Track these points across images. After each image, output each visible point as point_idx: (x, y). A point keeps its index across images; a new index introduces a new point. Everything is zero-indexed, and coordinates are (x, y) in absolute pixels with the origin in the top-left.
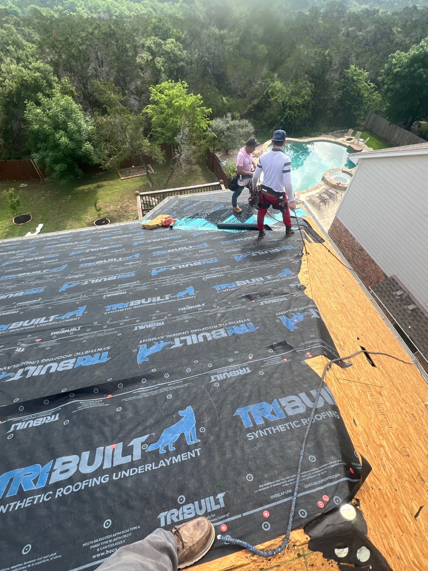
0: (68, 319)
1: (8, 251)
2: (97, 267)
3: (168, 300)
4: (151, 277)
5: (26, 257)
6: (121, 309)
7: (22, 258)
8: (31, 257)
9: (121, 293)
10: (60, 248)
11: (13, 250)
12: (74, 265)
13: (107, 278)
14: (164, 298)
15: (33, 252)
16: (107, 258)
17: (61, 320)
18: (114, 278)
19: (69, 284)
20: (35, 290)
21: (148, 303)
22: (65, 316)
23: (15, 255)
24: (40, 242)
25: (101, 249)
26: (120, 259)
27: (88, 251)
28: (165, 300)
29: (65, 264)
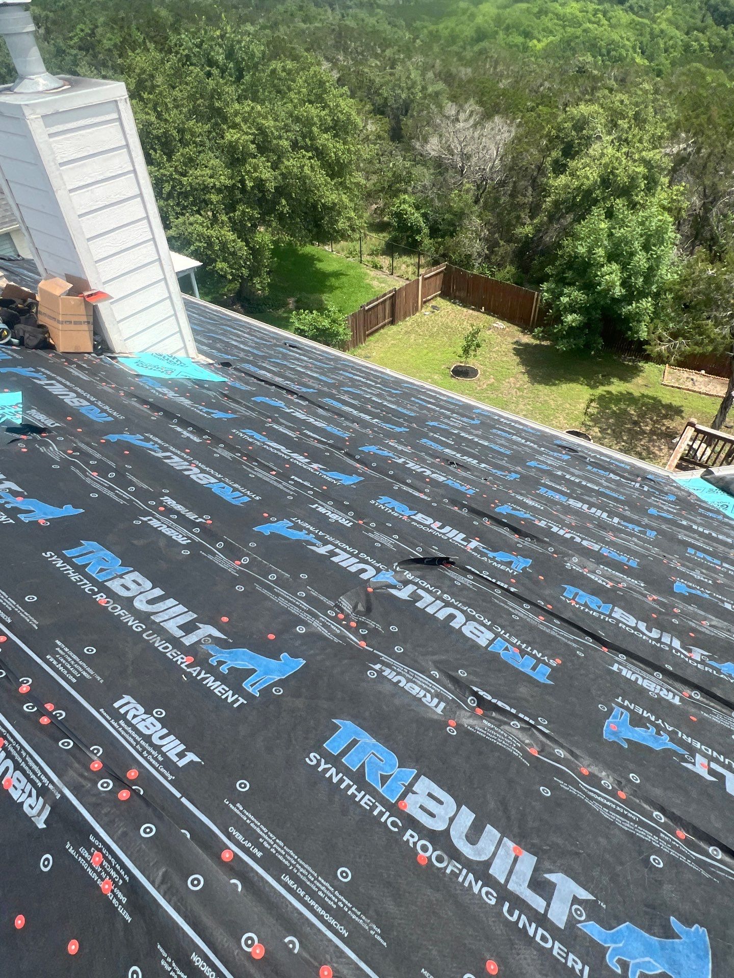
0: (498, 563)
1: (442, 407)
2: (568, 510)
3: (697, 662)
4: (672, 593)
5: (463, 429)
6: (594, 611)
7: (457, 428)
8: (470, 433)
9: (600, 581)
10: (516, 443)
11: (448, 410)
12: (529, 483)
13: (583, 539)
14: (690, 651)
15: (475, 427)
16: (591, 505)
17: (486, 555)
18: (596, 547)
19: (514, 509)
20: (462, 485)
21: (650, 638)
22: (495, 554)
23: (449, 418)
24: (489, 417)
25: (584, 483)
26: (616, 520)
27: (559, 473)
28: (690, 658)
29: (516, 472)
